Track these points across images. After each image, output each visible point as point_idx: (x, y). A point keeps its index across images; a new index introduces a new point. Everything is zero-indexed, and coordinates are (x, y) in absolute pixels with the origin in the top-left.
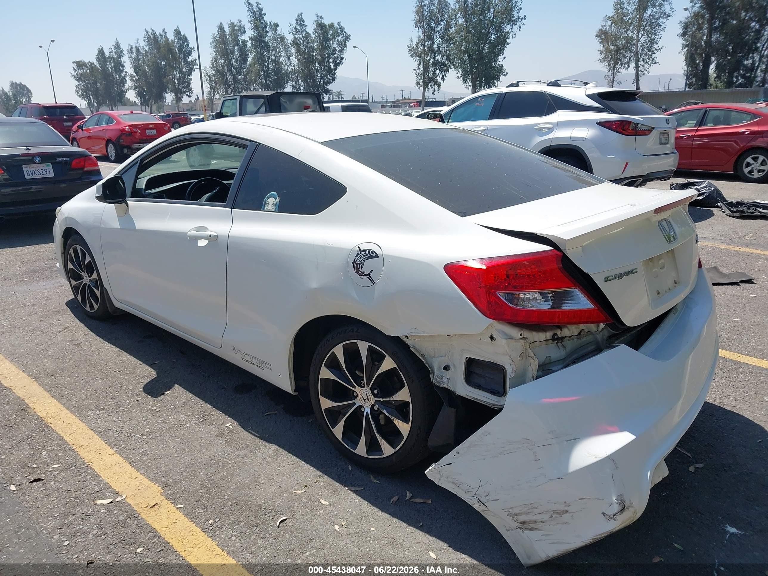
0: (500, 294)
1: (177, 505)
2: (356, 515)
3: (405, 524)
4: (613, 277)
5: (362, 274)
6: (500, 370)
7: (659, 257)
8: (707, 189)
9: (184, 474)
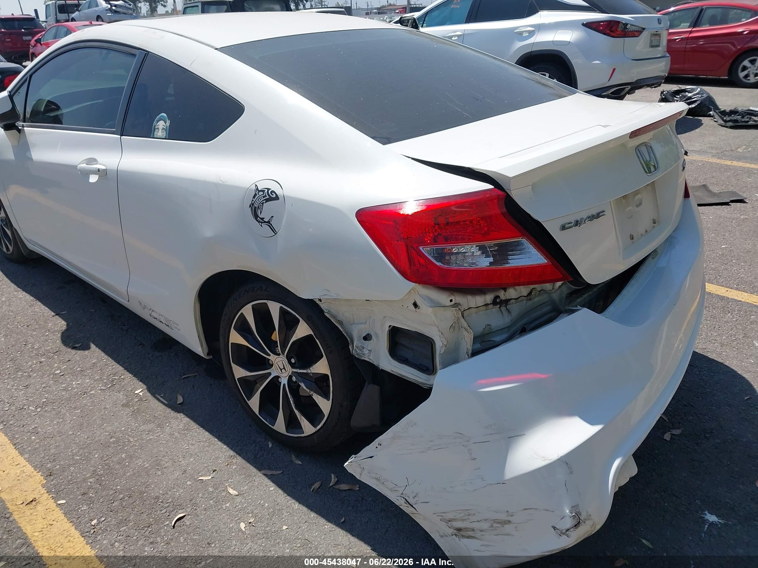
0: (424, 249)
1: (58, 500)
2: (268, 508)
3: (324, 520)
4: (572, 224)
5: (262, 221)
6: (429, 342)
7: (636, 193)
8: (700, 96)
9: (75, 457)
